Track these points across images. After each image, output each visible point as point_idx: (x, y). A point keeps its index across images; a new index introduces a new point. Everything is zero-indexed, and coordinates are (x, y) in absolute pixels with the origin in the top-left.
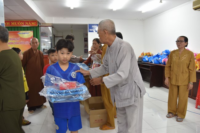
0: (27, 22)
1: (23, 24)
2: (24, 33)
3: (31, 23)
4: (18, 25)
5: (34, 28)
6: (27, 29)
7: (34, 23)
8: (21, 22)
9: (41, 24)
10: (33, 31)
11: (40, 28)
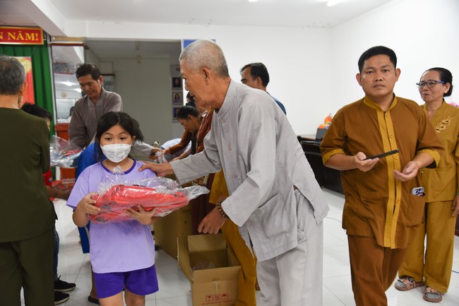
0: (12, 31)
1: (2, 38)
3: (24, 36)
5: (35, 48)
6: (14, 51)
7: (33, 34)
9: (54, 38)
10: (30, 57)
11: (49, 49)
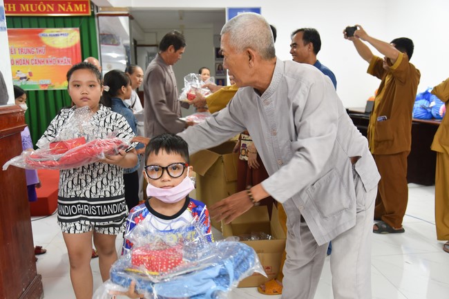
0: (62, 3)
1: (52, 9)
2: (57, 35)
3: (73, 7)
4: (38, 12)
6: (64, 23)
7: (81, 5)
8: (45, 3)
9: (100, 9)
10: (78, 28)
11: (96, 19)
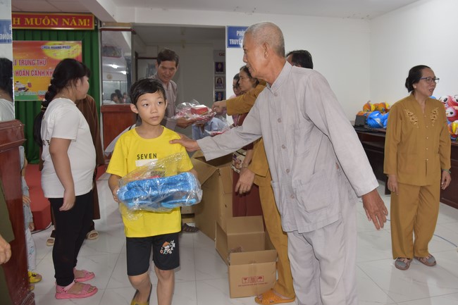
0: (66, 17)
1: (57, 23)
2: (59, 48)
3: (77, 22)
4: (42, 25)
6: (66, 36)
7: (85, 20)
8: (50, 17)
9: (104, 24)
10: (81, 42)
11: (99, 33)
